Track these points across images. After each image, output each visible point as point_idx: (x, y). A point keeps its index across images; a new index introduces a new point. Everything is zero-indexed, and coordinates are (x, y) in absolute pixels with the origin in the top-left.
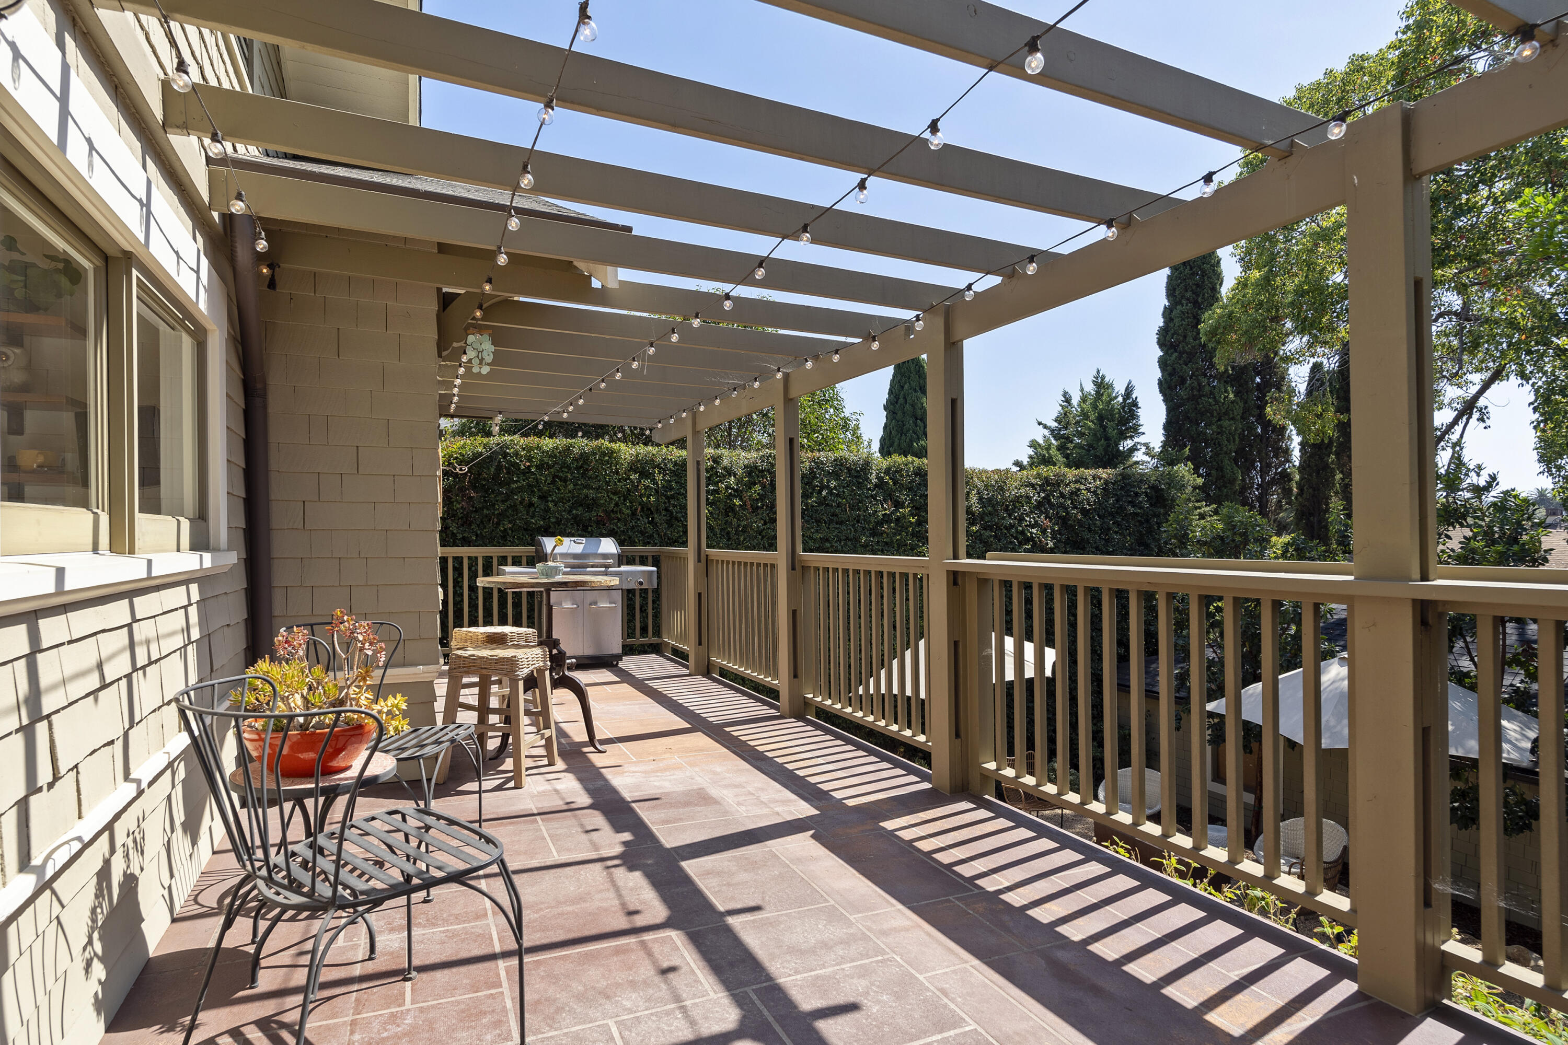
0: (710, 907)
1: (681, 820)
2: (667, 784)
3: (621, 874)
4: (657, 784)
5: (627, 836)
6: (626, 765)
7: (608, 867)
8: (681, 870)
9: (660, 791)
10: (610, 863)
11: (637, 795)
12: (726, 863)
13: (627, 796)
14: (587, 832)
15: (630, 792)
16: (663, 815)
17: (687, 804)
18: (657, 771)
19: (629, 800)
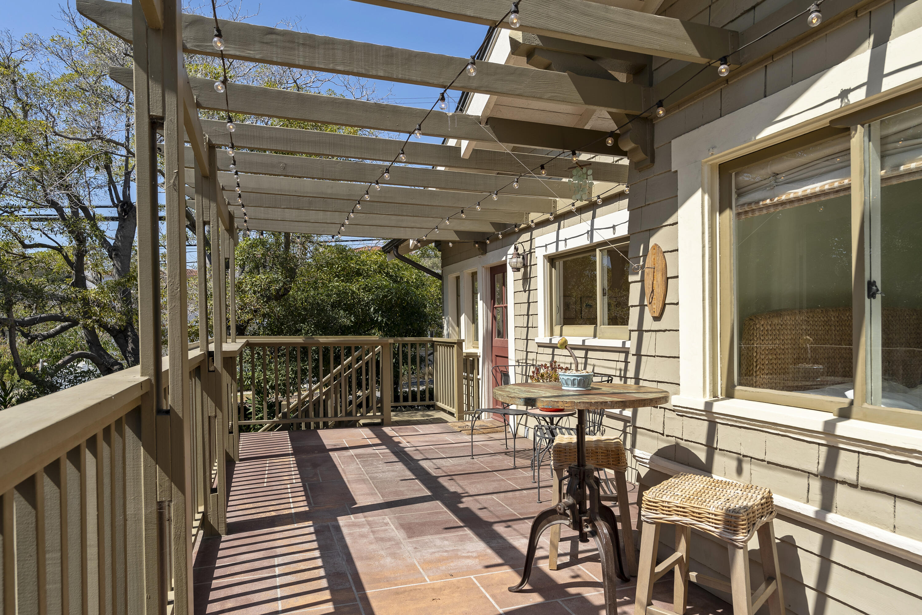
0: (421, 481)
1: (428, 514)
2: (438, 542)
3: (460, 491)
4: (446, 543)
5: (461, 506)
6: (479, 567)
7: (467, 493)
8: (431, 491)
9: (443, 535)
10: (466, 495)
11: (460, 533)
12: (408, 494)
13: (468, 532)
14: (485, 508)
15: (466, 535)
16: (441, 517)
17: (423, 524)
18: (447, 559)
19: (465, 528)
